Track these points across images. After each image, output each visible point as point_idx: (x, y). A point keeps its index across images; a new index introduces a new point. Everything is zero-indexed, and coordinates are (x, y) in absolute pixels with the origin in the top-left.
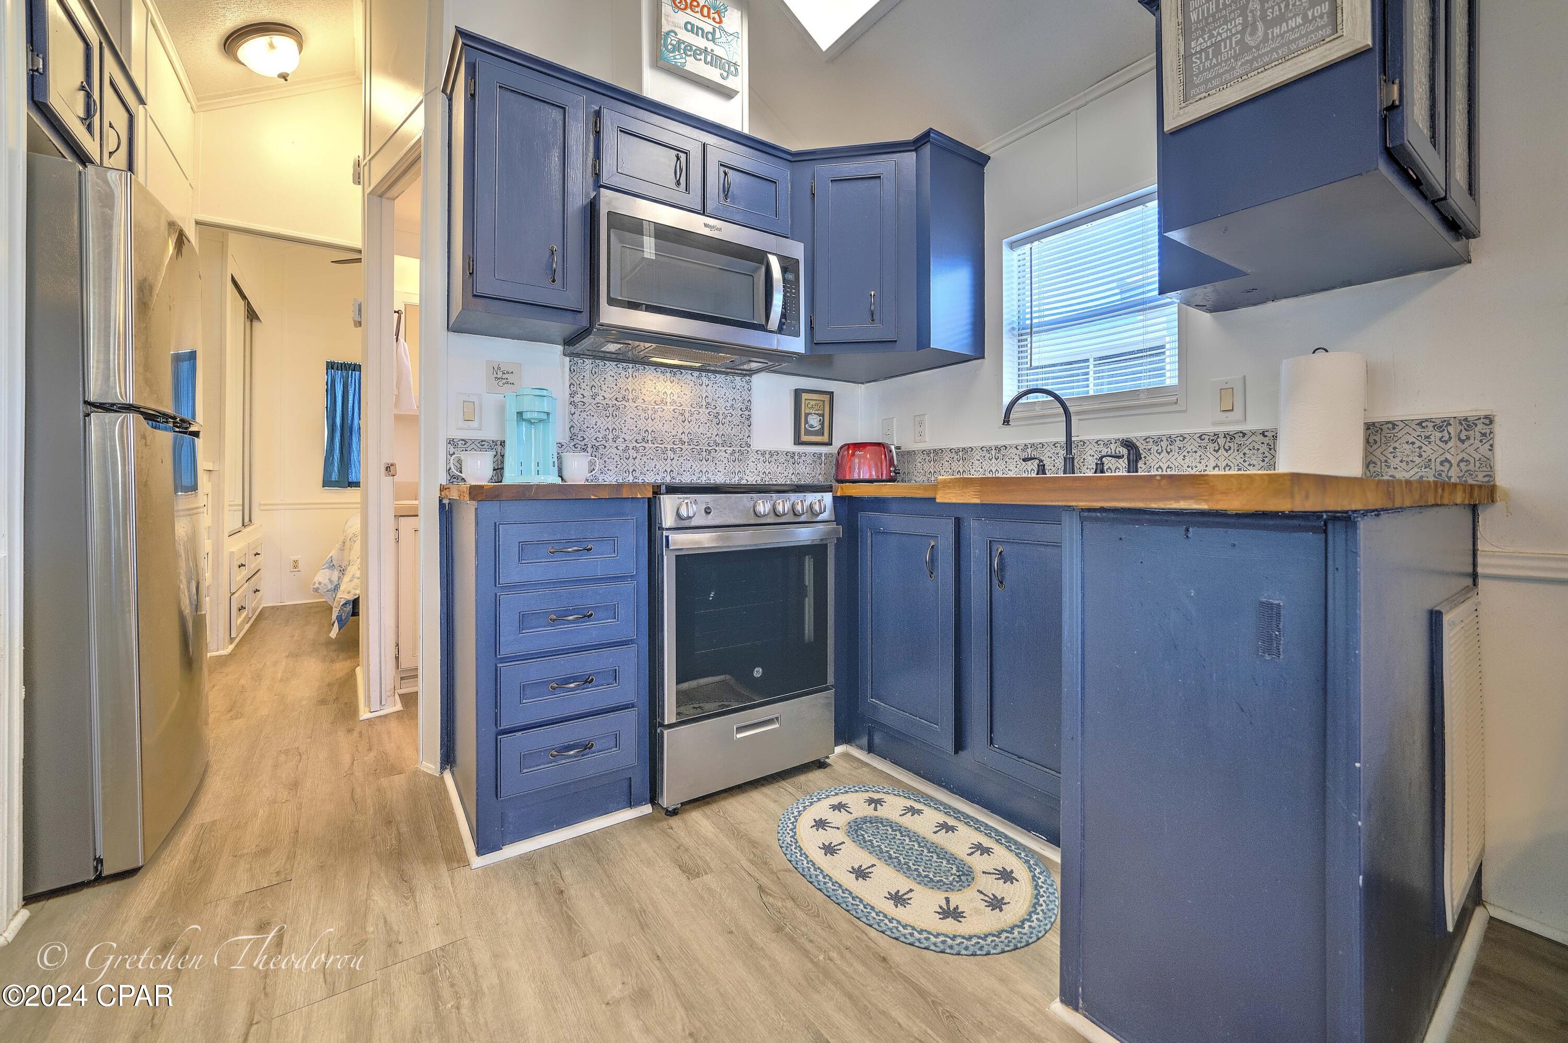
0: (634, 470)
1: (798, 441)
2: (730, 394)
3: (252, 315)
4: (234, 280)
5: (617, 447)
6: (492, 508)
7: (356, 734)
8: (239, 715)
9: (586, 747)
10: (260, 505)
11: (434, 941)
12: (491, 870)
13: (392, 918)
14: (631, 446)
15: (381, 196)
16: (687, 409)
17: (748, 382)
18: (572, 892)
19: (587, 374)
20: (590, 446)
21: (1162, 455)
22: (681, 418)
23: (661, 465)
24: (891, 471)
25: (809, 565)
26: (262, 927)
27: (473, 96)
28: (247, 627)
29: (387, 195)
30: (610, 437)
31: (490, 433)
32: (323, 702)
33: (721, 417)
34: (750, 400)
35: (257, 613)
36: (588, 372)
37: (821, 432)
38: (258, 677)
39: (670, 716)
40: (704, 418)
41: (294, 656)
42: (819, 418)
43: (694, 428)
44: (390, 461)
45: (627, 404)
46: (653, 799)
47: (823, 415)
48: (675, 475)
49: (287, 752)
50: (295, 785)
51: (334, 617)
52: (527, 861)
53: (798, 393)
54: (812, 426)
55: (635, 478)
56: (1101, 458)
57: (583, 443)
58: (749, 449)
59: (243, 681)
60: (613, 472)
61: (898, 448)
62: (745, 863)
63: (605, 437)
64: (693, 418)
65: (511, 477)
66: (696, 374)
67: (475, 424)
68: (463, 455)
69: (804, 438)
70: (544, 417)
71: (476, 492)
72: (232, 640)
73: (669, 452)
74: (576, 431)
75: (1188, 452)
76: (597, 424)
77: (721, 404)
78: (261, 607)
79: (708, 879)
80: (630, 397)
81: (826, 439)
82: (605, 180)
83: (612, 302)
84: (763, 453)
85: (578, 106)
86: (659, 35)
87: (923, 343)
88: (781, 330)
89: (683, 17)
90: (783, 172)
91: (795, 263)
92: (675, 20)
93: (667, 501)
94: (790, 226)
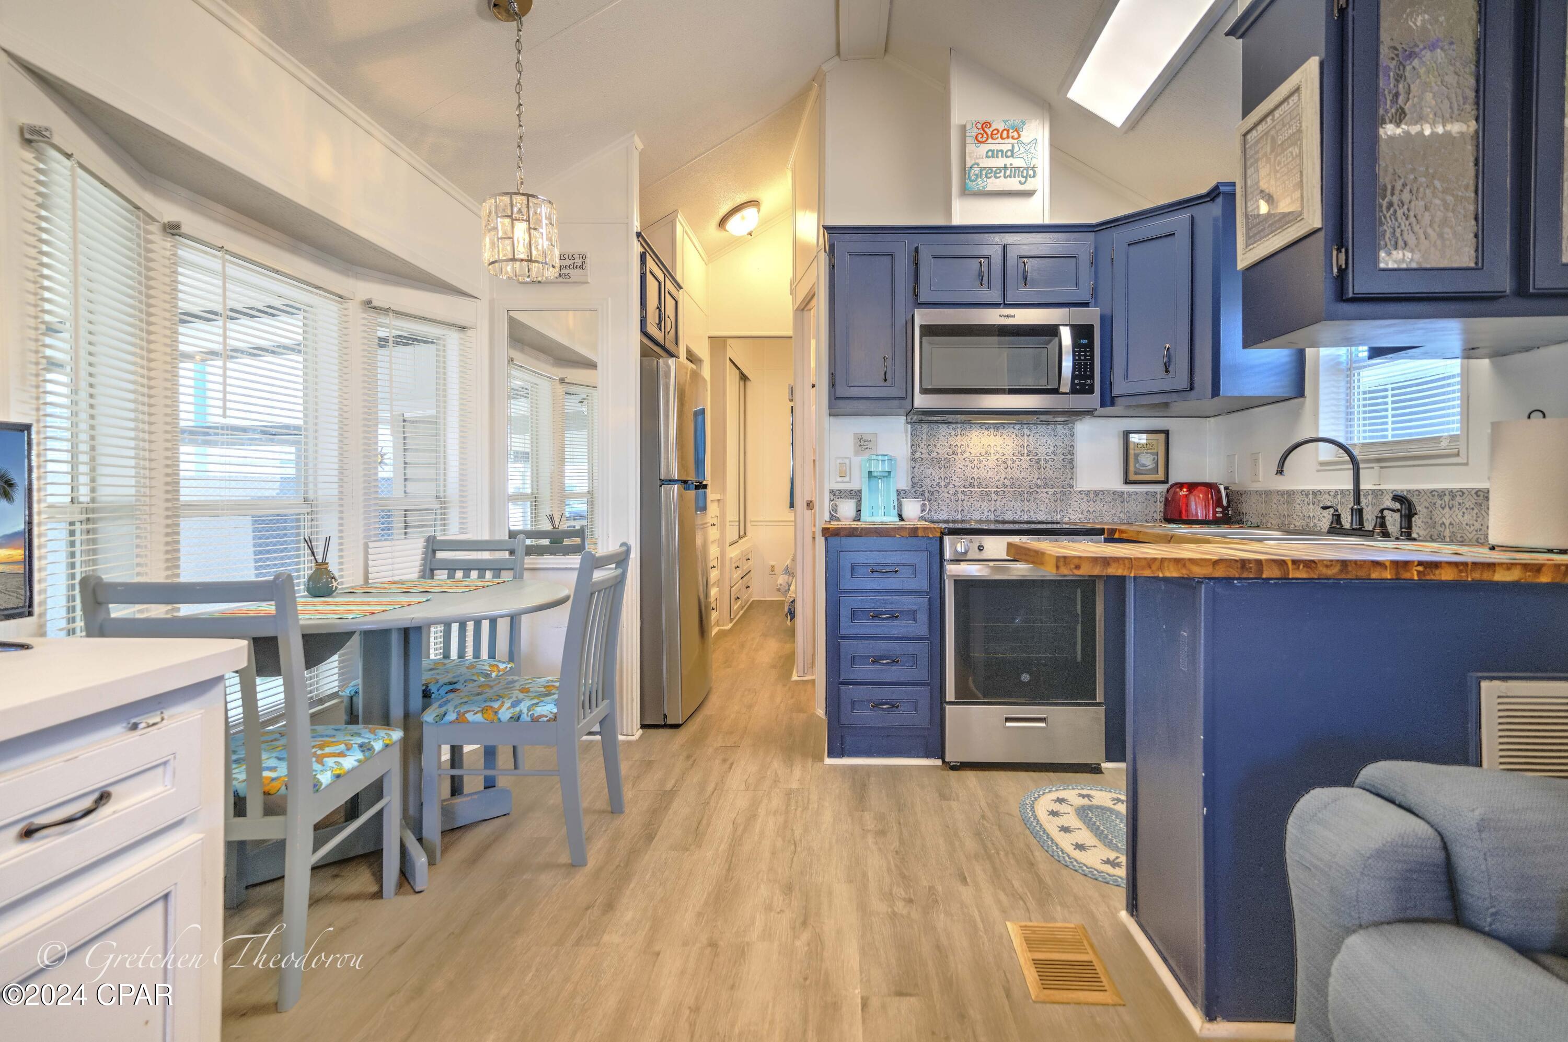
0: (962, 510)
1: (1127, 482)
2: (1051, 442)
3: (744, 378)
4: (730, 359)
5: (948, 492)
7: (787, 688)
8: (729, 666)
9: (894, 706)
10: (751, 521)
11: (795, 785)
12: (834, 768)
13: (779, 772)
14: (960, 490)
15: (803, 310)
16: (1009, 458)
17: (1072, 429)
18: (871, 787)
19: (925, 436)
20: (926, 491)
21: (1445, 511)
22: (1003, 466)
23: (985, 506)
24: (1217, 512)
26: (724, 760)
27: (833, 266)
28: (741, 612)
29: (806, 309)
30: (943, 484)
31: (854, 486)
32: (774, 667)
33: (1042, 463)
34: (1072, 445)
35: (748, 604)
36: (925, 434)
37: (1156, 471)
38: (742, 646)
39: (950, 695)
40: (1025, 464)
41: (765, 635)
42: (1152, 457)
43: (1016, 473)
44: (810, 499)
45: (956, 457)
46: (942, 756)
47: (1157, 454)
48: (998, 513)
49: (749, 690)
50: (750, 707)
51: (786, 610)
52: (854, 769)
53: (1126, 434)
54: (1144, 465)
55: (964, 516)
56: (1382, 511)
57: (921, 490)
58: (1071, 490)
59: (734, 647)
60: (945, 511)
61: (1226, 488)
62: (983, 803)
63: (938, 484)
64: (1015, 465)
65: (867, 519)
66: (1017, 427)
67: (847, 479)
68: (838, 502)
69: (1132, 477)
70: (887, 474)
72: (731, 620)
73: (993, 495)
74: (916, 480)
75: (1467, 509)
76: (933, 474)
77: (1042, 450)
78: (752, 600)
79: (954, 804)
80: (959, 451)
81: (1161, 477)
82: (922, 299)
83: (924, 391)
84: (1087, 493)
85: (902, 248)
86: (964, 170)
87: (1216, 392)
88: (1074, 391)
89: (984, 148)
90: (1086, 243)
91: (1090, 328)
92: (977, 153)
93: (947, 540)
94: (1086, 296)
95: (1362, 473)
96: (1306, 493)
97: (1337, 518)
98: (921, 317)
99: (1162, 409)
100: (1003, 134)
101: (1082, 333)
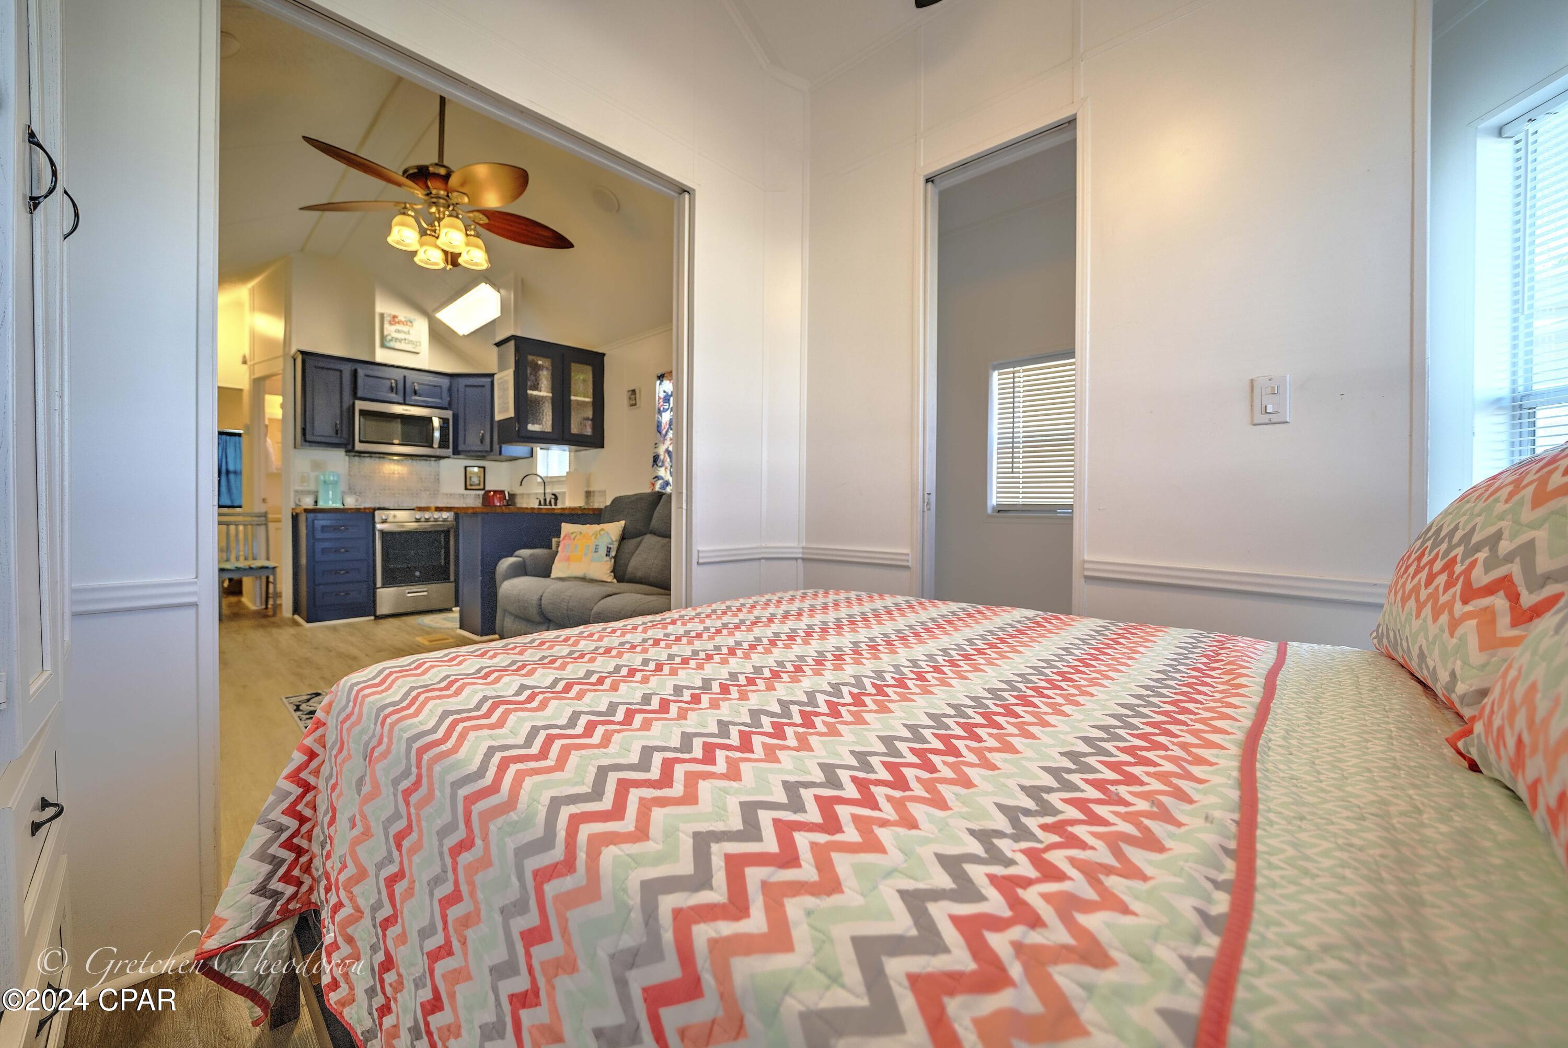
1: (466, 489)
2: (428, 469)
5: (371, 492)
6: (311, 516)
9: (348, 593)
14: (378, 490)
16: (405, 476)
17: (438, 464)
20: (356, 493)
25: (442, 536)
27: (305, 371)
30: (368, 488)
31: (312, 487)
33: (423, 479)
34: (439, 472)
36: (358, 463)
37: (479, 484)
39: (379, 584)
40: (413, 479)
42: (477, 478)
43: (409, 483)
45: (375, 475)
46: (374, 615)
47: (480, 477)
53: (466, 467)
54: (474, 482)
55: (380, 505)
57: (354, 491)
58: (438, 492)
63: (365, 488)
64: (408, 479)
65: (321, 505)
66: (410, 461)
67: (306, 484)
68: (301, 497)
69: (468, 487)
70: (336, 482)
71: (306, 511)
73: (397, 493)
74: (350, 487)
76: (362, 483)
77: (423, 473)
80: (376, 471)
81: (482, 487)
82: (360, 394)
83: (361, 441)
84: (447, 494)
85: (347, 369)
86: (383, 337)
87: (500, 453)
88: (440, 447)
89: (393, 328)
90: (445, 382)
91: (448, 419)
92: (389, 329)
93: (377, 513)
94: (446, 405)
95: (547, 487)
96: (533, 494)
97: (540, 502)
98: (360, 405)
99: (483, 458)
100: (404, 323)
101: (445, 421)
